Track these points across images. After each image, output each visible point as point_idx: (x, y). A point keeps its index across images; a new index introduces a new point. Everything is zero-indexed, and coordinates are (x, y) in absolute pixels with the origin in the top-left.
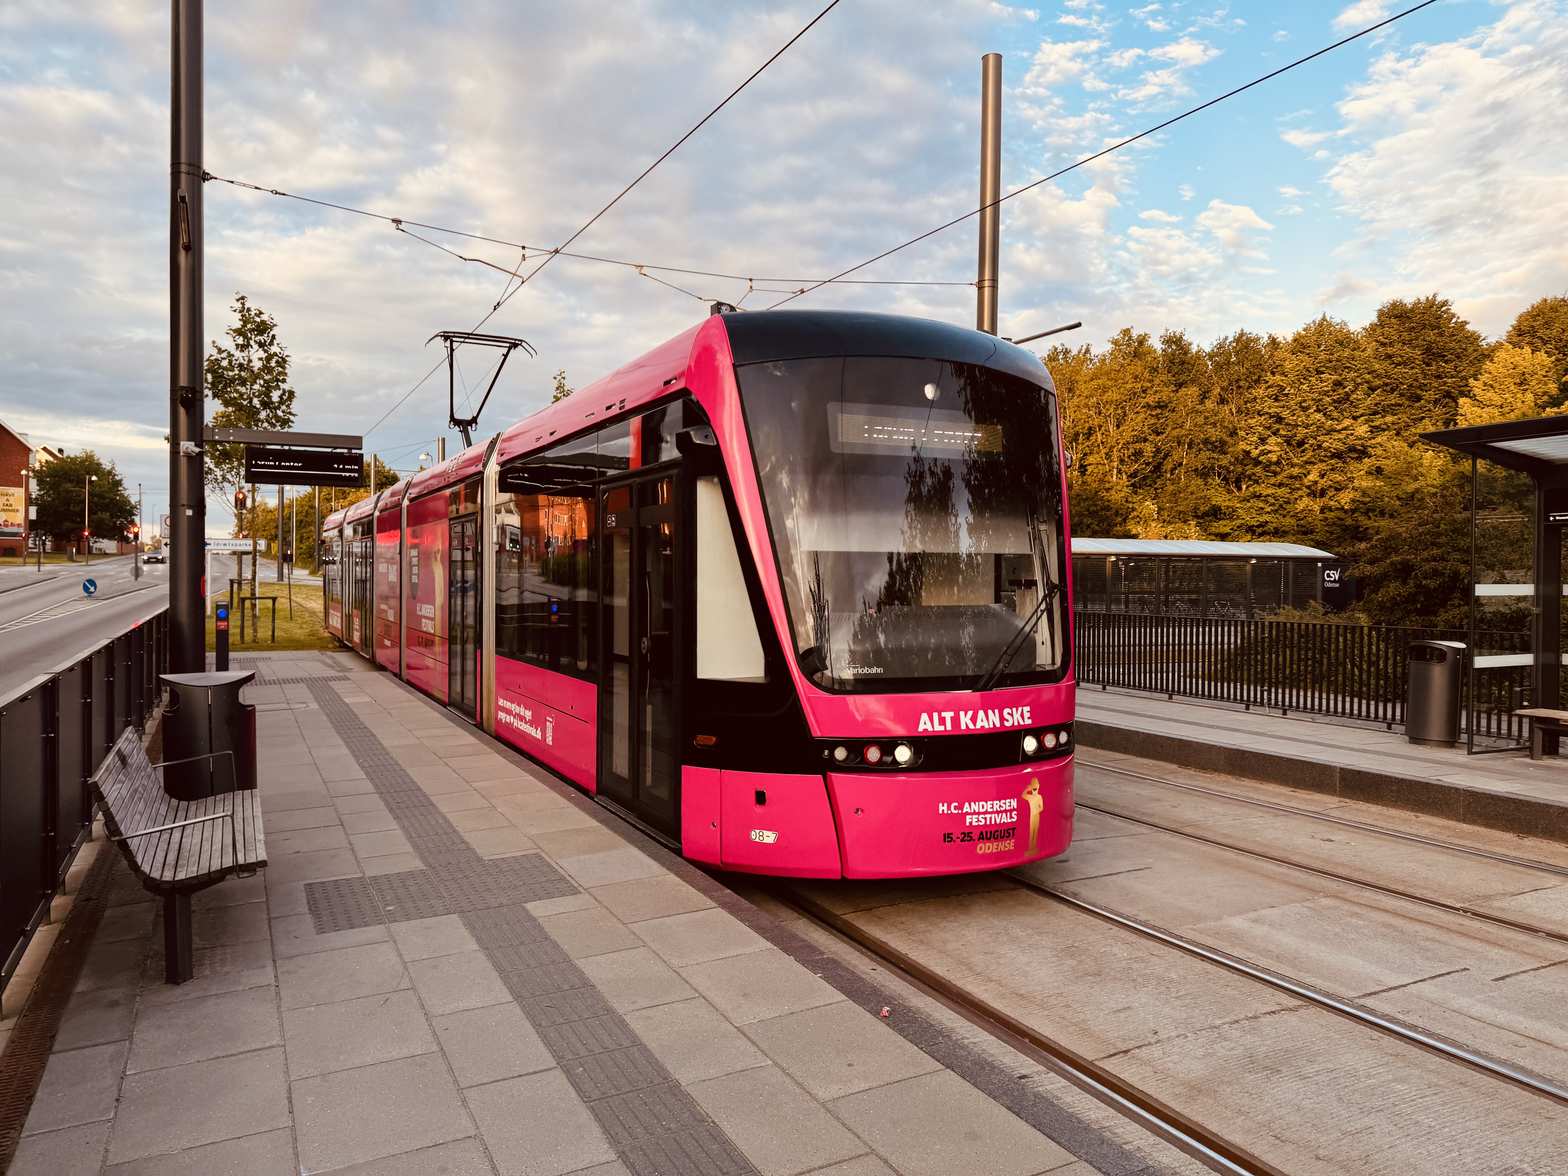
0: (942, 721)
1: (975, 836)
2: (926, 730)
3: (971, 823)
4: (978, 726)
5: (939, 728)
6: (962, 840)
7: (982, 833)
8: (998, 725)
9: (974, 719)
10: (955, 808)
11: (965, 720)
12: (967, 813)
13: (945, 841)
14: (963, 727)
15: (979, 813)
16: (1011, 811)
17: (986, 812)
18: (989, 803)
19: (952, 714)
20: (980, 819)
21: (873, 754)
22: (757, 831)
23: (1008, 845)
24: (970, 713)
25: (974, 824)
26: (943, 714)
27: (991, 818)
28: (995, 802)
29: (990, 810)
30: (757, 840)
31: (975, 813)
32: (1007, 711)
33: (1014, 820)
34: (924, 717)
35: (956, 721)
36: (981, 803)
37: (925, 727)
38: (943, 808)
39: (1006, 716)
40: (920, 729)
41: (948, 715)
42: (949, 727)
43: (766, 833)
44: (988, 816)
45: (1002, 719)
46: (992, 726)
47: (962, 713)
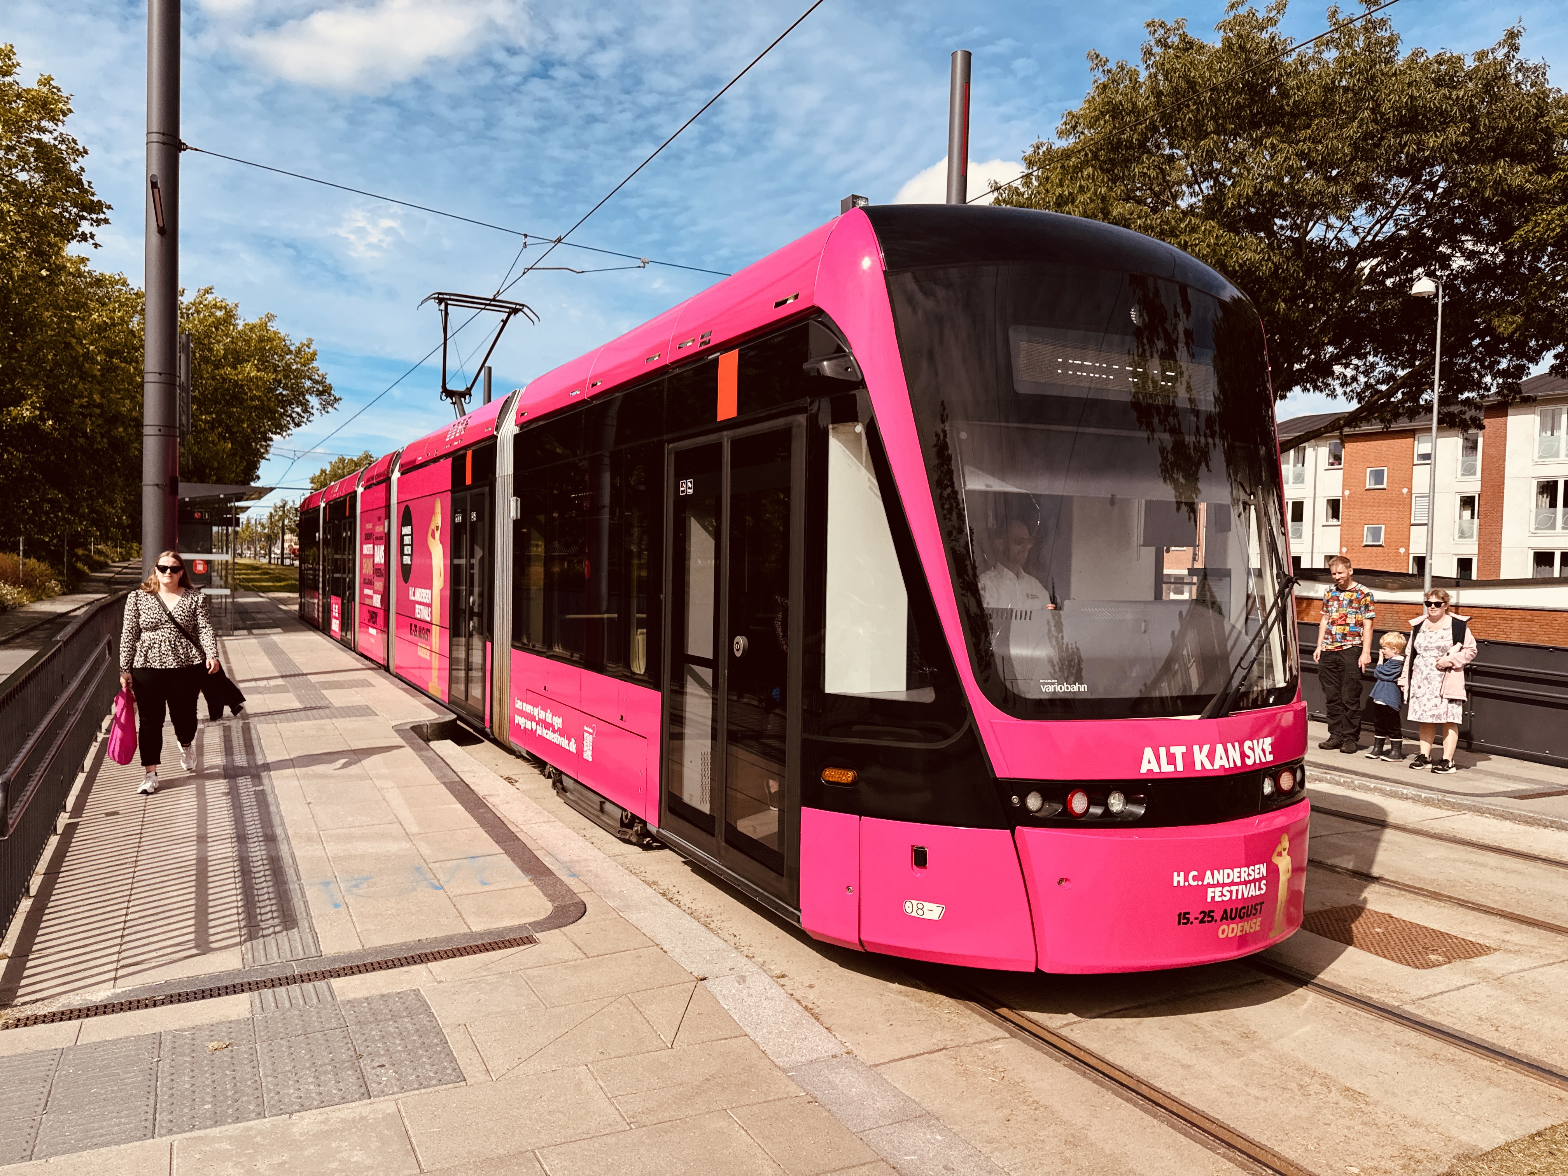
0: (1171, 759)
1: (1217, 916)
2: (1150, 771)
3: (1213, 898)
4: (1217, 766)
5: (1167, 768)
6: (1202, 921)
7: (1225, 911)
8: (1239, 764)
9: (1211, 756)
10: (1195, 878)
11: (1200, 758)
12: (1209, 885)
13: (1179, 923)
14: (1198, 767)
15: (1223, 885)
16: (1260, 880)
17: (1233, 884)
18: (1236, 870)
19: (1183, 749)
20: (1225, 892)
21: (1079, 803)
22: (915, 902)
23: (1253, 925)
24: (1206, 748)
25: (1217, 899)
26: (1173, 749)
27: (1237, 891)
28: (1243, 869)
29: (1237, 880)
30: (914, 914)
31: (1218, 885)
32: (1248, 744)
33: (1262, 892)
34: (1148, 753)
35: (1188, 758)
36: (1227, 871)
37: (1150, 767)
38: (1178, 879)
39: (1248, 752)
40: (1143, 770)
41: (1178, 751)
42: (1180, 768)
43: (928, 905)
44: (1234, 888)
45: (1243, 756)
46: (1232, 765)
47: (1196, 748)
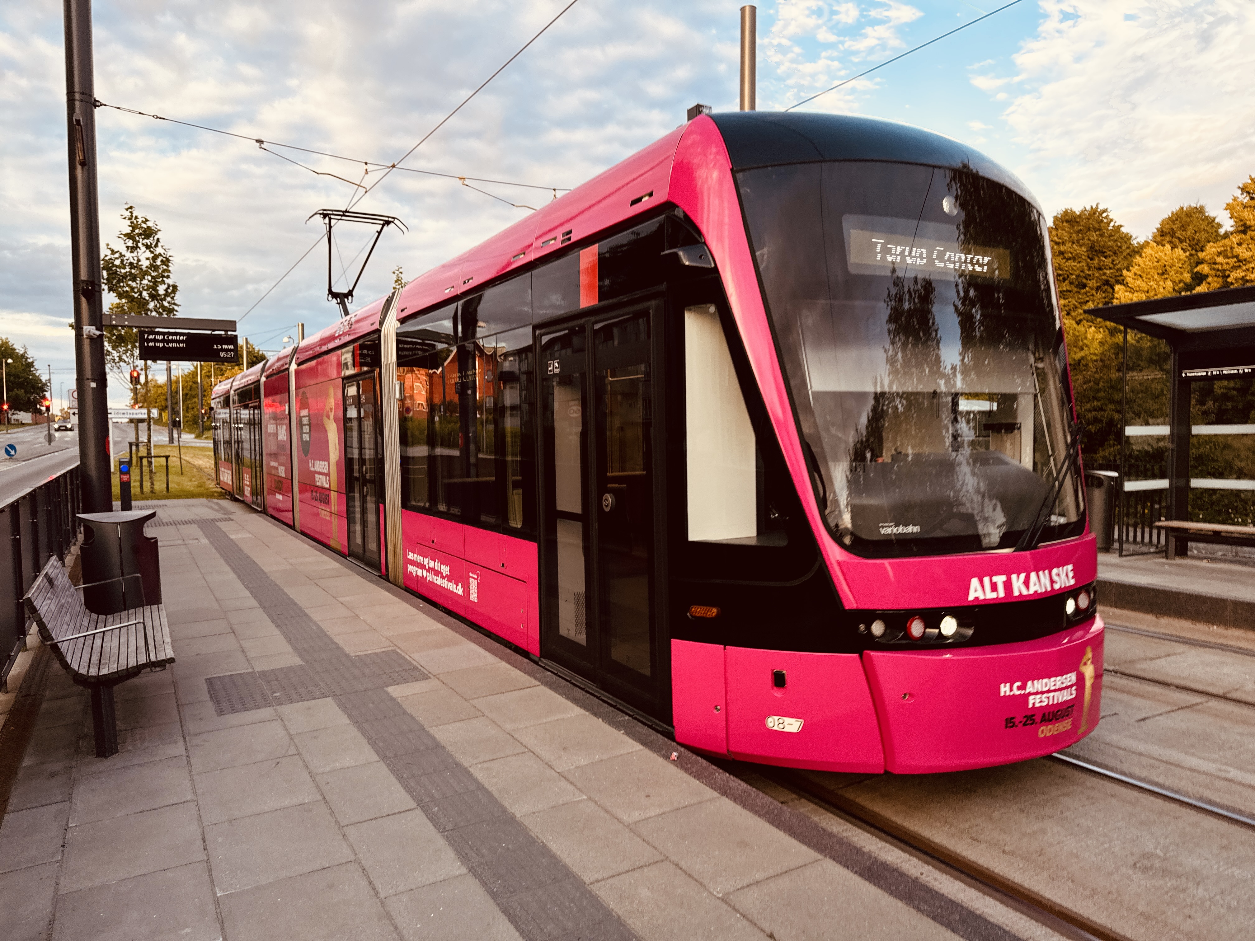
0: (994, 587)
1: (1038, 719)
2: (977, 599)
3: (1034, 704)
4: (1031, 591)
5: (991, 595)
6: (1025, 724)
7: (1044, 715)
8: (1049, 588)
9: (1027, 583)
10: (1019, 688)
11: (1018, 585)
12: (1030, 694)
13: (1006, 727)
14: (1016, 593)
15: (1042, 693)
16: (1071, 686)
17: (1049, 691)
18: (1053, 679)
19: (1003, 578)
20: (1044, 699)
21: (917, 628)
22: (776, 718)
23: (1066, 725)
24: (1023, 576)
25: (1037, 705)
26: (995, 579)
27: (1053, 697)
28: (1059, 678)
29: (1053, 688)
30: (776, 728)
31: (1037, 693)
32: (1056, 571)
33: (1073, 696)
34: (975, 582)
35: (1008, 585)
36: (1045, 680)
37: (976, 595)
38: (1005, 689)
39: (1055, 578)
40: (971, 597)
41: (1000, 579)
42: (1002, 594)
43: (788, 720)
44: (1051, 695)
45: (1052, 582)
46: (1043, 590)
47: (1014, 577)
